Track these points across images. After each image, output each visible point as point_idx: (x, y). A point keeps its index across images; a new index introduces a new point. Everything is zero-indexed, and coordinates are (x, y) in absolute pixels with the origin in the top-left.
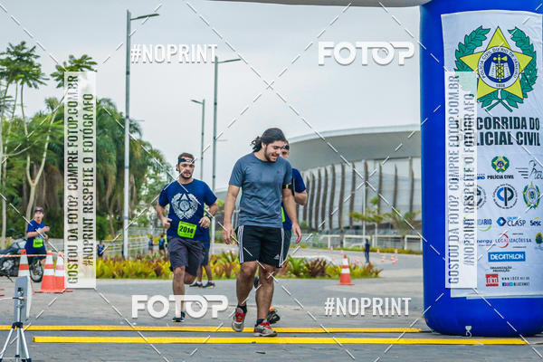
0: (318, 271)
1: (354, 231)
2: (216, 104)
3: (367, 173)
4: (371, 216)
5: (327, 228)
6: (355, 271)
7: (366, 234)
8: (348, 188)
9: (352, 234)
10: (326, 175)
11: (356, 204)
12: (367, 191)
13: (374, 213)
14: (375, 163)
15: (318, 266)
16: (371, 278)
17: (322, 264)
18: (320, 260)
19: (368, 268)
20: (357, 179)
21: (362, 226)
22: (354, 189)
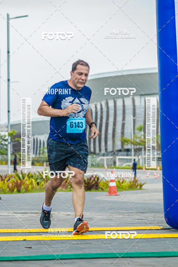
0: (93, 185)
1: (125, 153)
2: (8, 52)
3: (134, 106)
4: (138, 140)
5: (103, 151)
6: (124, 184)
7: (135, 155)
8: (119, 118)
9: (124, 155)
10: (102, 109)
11: (126, 131)
12: (134, 121)
13: (140, 138)
14: (141, 98)
15: (93, 181)
16: (137, 190)
17: (96, 179)
18: (94, 176)
19: (133, 182)
20: (126, 111)
21: (131, 149)
22: (124, 119)
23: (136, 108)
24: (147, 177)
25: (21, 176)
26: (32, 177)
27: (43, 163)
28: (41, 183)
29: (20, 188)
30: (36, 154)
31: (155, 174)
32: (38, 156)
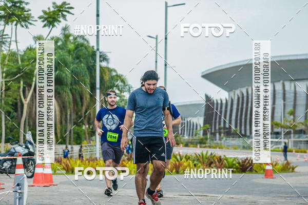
0: (248, 168)
1: (275, 136)
2: (166, 39)
3: (284, 90)
4: (288, 124)
6: (276, 167)
9: (273, 138)
11: (276, 115)
12: (284, 105)
13: (290, 121)
14: (291, 83)
15: (247, 164)
16: (289, 172)
17: (250, 162)
18: (249, 159)
19: (286, 165)
20: (277, 96)
21: (281, 132)
22: (274, 103)
23: (286, 92)
24: (297, 159)
25: (178, 157)
26: (189, 158)
27: (197, 145)
28: (198, 164)
29: (179, 169)
30: (189, 135)
31: (305, 157)
32: (191, 138)
